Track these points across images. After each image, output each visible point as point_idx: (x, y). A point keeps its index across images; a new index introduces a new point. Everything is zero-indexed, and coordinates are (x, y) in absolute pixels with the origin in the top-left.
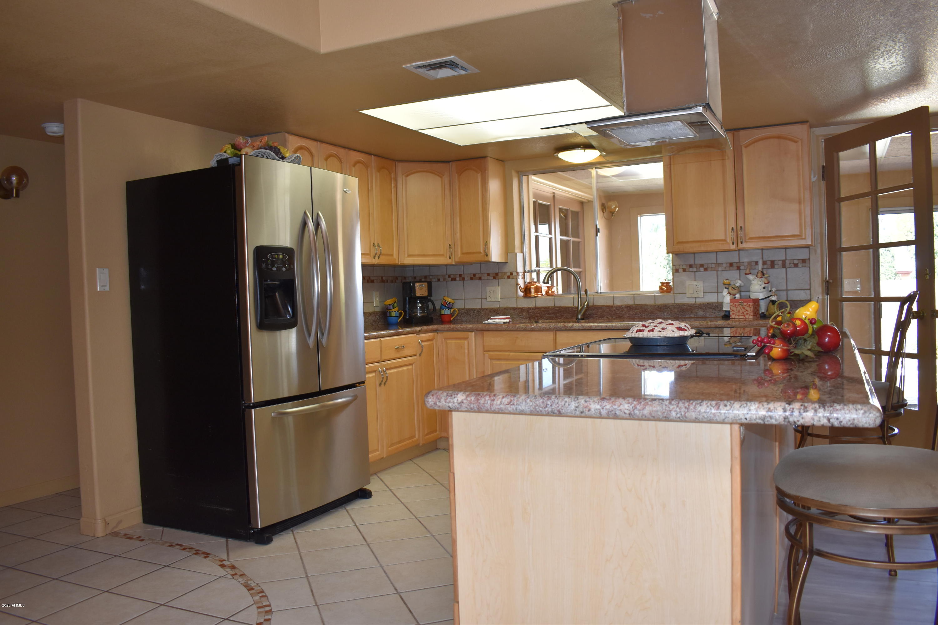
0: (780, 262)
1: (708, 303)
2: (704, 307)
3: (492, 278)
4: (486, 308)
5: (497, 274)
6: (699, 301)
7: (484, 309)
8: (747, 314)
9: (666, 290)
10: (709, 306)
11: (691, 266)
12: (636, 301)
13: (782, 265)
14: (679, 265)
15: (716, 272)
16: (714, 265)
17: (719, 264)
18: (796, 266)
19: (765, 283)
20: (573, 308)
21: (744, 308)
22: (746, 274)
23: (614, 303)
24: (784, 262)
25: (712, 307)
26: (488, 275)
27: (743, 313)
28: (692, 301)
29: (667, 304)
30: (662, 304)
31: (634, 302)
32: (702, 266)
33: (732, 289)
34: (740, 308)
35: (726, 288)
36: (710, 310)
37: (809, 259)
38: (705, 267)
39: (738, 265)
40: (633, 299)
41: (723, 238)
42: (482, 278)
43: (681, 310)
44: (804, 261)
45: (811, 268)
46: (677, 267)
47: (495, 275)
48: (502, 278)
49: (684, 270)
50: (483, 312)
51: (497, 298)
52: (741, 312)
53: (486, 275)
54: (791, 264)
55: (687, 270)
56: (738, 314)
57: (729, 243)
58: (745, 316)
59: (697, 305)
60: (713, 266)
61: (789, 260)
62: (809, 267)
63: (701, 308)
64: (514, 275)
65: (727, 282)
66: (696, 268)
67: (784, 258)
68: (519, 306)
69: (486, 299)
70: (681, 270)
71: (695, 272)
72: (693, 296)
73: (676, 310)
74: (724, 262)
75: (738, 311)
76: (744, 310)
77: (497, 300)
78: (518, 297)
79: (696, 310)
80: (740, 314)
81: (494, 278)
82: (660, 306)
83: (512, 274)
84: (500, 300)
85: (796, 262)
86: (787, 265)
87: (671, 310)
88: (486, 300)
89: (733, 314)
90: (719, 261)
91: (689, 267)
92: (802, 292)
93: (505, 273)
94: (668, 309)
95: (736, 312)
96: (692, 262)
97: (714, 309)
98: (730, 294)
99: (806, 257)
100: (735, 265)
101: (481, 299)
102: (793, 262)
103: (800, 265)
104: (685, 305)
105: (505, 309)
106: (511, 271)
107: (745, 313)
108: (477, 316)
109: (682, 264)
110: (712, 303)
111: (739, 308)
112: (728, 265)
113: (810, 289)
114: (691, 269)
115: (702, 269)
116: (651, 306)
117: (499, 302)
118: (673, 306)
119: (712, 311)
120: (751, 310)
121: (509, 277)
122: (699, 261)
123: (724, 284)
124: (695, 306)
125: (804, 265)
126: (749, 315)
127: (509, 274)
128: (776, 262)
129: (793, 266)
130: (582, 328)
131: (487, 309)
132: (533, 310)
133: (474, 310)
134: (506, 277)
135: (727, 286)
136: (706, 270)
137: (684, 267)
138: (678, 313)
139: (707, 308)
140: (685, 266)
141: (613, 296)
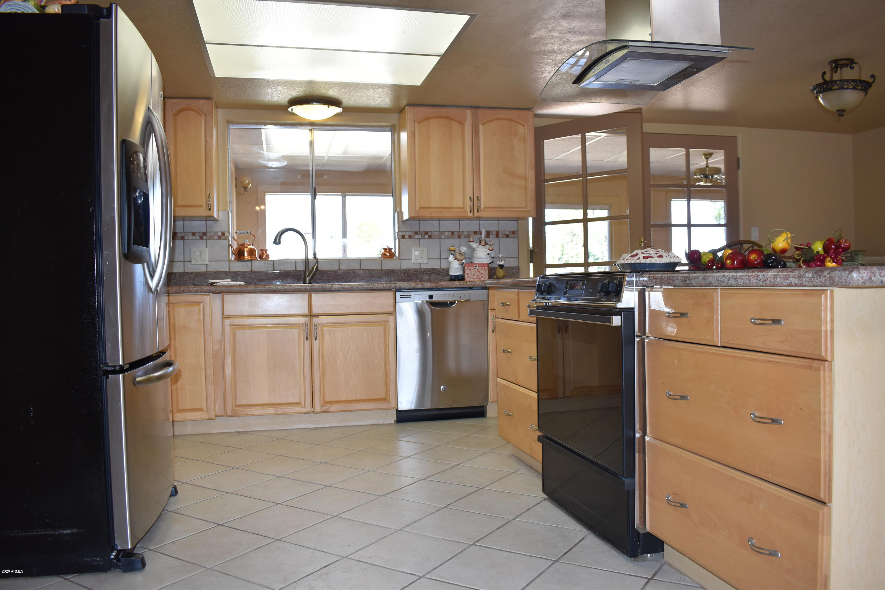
0: (495, 233)
1: (432, 269)
2: (429, 273)
3: (198, 238)
4: (190, 272)
5: (205, 234)
6: (423, 267)
7: (188, 273)
8: (482, 277)
9: (389, 255)
10: (433, 272)
11: (416, 233)
12: (362, 266)
13: (495, 235)
14: (405, 232)
15: (439, 239)
16: (437, 232)
17: (442, 232)
18: (507, 236)
19: (490, 250)
20: (296, 272)
21: (479, 272)
22: (470, 242)
23: (340, 268)
24: (497, 232)
25: (436, 272)
26: (194, 234)
27: (478, 276)
28: (417, 267)
29: (394, 269)
30: (389, 270)
31: (361, 267)
32: (426, 233)
33: (459, 255)
34: (476, 272)
35: (452, 254)
36: (434, 275)
37: (518, 231)
38: (430, 234)
39: (459, 234)
40: (359, 264)
41: (461, 206)
42: (186, 238)
43: (407, 275)
44: (513, 233)
45: (519, 238)
46: (404, 234)
47: (202, 235)
48: (212, 238)
49: (410, 237)
50: (186, 277)
51: (205, 261)
52: (476, 275)
53: (191, 234)
54: (503, 235)
55: (412, 237)
56: (473, 277)
57: (466, 212)
58: (480, 279)
59: (422, 271)
60: (437, 234)
61: (502, 231)
62: (518, 238)
63: (426, 273)
64: (226, 235)
65: (452, 248)
66: (421, 235)
67: (497, 230)
68: (231, 270)
69: (191, 261)
70: (407, 237)
71: (420, 239)
72: (419, 262)
73: (403, 275)
74: (447, 231)
75: (473, 274)
76: (479, 274)
77: (204, 263)
78: (229, 261)
79: (422, 275)
80: (475, 277)
81: (201, 238)
82: (388, 271)
83: (223, 234)
84: (208, 263)
85: (507, 233)
86: (500, 236)
87: (398, 275)
88: (190, 263)
89: (468, 277)
90: (442, 230)
91: (414, 234)
92: (512, 260)
93: (215, 233)
94: (395, 274)
95: (470, 275)
96: (417, 230)
97: (438, 274)
98: (458, 260)
99: (514, 229)
100: (456, 234)
101: (184, 261)
102: (504, 233)
103: (510, 236)
104: (411, 271)
105: (215, 272)
106: (223, 231)
107: (480, 276)
108: (178, 281)
109: (408, 230)
110: (437, 269)
111: (474, 272)
112: (450, 233)
113: (518, 257)
114: (416, 236)
115: (426, 236)
116: (378, 271)
117: (207, 265)
118: (400, 271)
119: (436, 276)
120: (486, 274)
121: (219, 238)
122: (423, 229)
123: (450, 250)
124: (420, 271)
125: (513, 235)
126: (484, 277)
127: (220, 234)
128: (490, 233)
129: (505, 236)
130: (342, 289)
131: (192, 273)
132: (250, 274)
133: (175, 274)
134: (216, 237)
135: (453, 252)
136: (430, 237)
137: (410, 234)
138: (405, 278)
139: (431, 273)
140: (411, 232)
141: (339, 261)
